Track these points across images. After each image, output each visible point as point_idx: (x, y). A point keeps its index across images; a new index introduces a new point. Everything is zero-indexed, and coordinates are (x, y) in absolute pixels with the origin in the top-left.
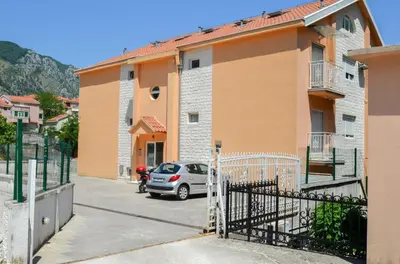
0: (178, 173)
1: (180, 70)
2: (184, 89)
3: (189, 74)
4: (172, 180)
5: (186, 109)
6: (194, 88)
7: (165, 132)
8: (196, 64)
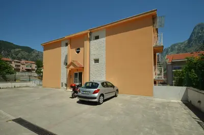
0: (98, 88)
1: (90, 40)
2: (91, 48)
3: (94, 42)
4: (95, 92)
5: (93, 57)
6: (97, 48)
7: (83, 68)
8: (97, 38)
